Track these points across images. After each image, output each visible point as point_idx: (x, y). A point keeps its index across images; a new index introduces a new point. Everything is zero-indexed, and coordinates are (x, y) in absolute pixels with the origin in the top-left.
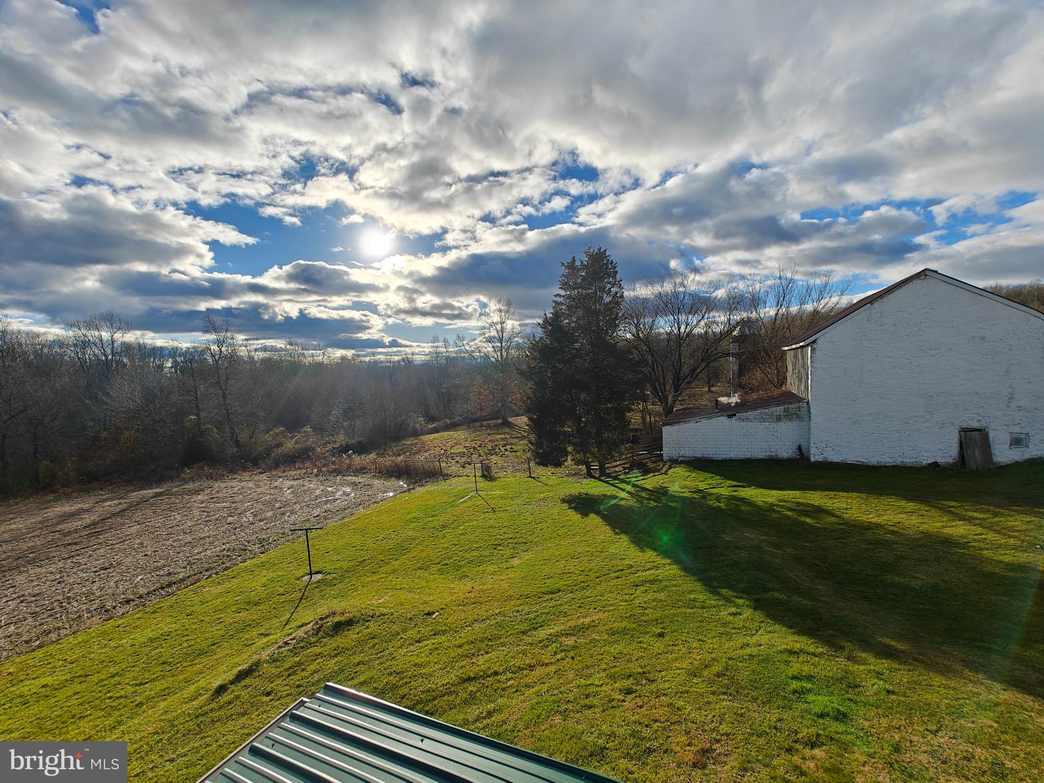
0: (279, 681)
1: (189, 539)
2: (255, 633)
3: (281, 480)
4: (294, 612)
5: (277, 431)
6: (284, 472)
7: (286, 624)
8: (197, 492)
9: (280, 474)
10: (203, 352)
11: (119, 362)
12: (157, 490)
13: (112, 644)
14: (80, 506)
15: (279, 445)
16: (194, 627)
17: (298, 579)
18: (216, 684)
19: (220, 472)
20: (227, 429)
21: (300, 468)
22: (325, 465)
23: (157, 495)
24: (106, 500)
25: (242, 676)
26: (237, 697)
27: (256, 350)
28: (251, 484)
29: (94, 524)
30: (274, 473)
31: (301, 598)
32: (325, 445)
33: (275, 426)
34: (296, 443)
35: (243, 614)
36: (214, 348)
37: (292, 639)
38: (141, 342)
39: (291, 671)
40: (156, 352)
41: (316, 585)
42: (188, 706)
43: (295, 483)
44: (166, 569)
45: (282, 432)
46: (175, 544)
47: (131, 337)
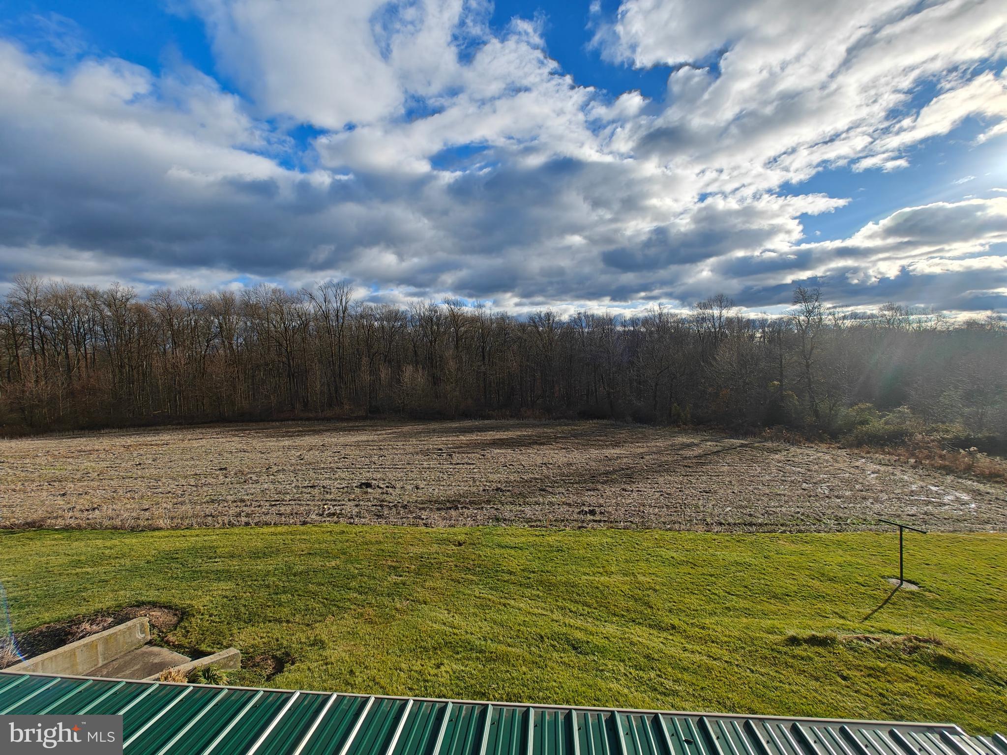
0: (858, 674)
1: (767, 492)
2: (828, 607)
3: (863, 460)
4: (876, 611)
5: (863, 407)
6: (868, 452)
7: (866, 619)
8: (776, 451)
9: (863, 454)
10: (789, 322)
11: (723, 334)
12: (743, 442)
13: (711, 551)
14: (692, 440)
15: (864, 422)
16: (771, 570)
17: (883, 577)
18: (791, 632)
19: (797, 438)
20: (807, 398)
21: (889, 453)
22: (927, 457)
23: (742, 446)
24: (707, 441)
25: (813, 641)
26: (811, 659)
27: (844, 318)
28: (827, 457)
29: (699, 457)
30: (856, 451)
31: (886, 601)
32: (929, 433)
33: (860, 401)
34: (886, 423)
35: (816, 583)
36: (802, 318)
37: (874, 639)
38: (740, 315)
39: (874, 673)
40: (750, 323)
41: (907, 595)
42: (765, 635)
43: (882, 468)
44: (748, 510)
45: (869, 409)
46: (755, 491)
47: (731, 313)
